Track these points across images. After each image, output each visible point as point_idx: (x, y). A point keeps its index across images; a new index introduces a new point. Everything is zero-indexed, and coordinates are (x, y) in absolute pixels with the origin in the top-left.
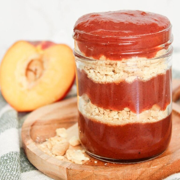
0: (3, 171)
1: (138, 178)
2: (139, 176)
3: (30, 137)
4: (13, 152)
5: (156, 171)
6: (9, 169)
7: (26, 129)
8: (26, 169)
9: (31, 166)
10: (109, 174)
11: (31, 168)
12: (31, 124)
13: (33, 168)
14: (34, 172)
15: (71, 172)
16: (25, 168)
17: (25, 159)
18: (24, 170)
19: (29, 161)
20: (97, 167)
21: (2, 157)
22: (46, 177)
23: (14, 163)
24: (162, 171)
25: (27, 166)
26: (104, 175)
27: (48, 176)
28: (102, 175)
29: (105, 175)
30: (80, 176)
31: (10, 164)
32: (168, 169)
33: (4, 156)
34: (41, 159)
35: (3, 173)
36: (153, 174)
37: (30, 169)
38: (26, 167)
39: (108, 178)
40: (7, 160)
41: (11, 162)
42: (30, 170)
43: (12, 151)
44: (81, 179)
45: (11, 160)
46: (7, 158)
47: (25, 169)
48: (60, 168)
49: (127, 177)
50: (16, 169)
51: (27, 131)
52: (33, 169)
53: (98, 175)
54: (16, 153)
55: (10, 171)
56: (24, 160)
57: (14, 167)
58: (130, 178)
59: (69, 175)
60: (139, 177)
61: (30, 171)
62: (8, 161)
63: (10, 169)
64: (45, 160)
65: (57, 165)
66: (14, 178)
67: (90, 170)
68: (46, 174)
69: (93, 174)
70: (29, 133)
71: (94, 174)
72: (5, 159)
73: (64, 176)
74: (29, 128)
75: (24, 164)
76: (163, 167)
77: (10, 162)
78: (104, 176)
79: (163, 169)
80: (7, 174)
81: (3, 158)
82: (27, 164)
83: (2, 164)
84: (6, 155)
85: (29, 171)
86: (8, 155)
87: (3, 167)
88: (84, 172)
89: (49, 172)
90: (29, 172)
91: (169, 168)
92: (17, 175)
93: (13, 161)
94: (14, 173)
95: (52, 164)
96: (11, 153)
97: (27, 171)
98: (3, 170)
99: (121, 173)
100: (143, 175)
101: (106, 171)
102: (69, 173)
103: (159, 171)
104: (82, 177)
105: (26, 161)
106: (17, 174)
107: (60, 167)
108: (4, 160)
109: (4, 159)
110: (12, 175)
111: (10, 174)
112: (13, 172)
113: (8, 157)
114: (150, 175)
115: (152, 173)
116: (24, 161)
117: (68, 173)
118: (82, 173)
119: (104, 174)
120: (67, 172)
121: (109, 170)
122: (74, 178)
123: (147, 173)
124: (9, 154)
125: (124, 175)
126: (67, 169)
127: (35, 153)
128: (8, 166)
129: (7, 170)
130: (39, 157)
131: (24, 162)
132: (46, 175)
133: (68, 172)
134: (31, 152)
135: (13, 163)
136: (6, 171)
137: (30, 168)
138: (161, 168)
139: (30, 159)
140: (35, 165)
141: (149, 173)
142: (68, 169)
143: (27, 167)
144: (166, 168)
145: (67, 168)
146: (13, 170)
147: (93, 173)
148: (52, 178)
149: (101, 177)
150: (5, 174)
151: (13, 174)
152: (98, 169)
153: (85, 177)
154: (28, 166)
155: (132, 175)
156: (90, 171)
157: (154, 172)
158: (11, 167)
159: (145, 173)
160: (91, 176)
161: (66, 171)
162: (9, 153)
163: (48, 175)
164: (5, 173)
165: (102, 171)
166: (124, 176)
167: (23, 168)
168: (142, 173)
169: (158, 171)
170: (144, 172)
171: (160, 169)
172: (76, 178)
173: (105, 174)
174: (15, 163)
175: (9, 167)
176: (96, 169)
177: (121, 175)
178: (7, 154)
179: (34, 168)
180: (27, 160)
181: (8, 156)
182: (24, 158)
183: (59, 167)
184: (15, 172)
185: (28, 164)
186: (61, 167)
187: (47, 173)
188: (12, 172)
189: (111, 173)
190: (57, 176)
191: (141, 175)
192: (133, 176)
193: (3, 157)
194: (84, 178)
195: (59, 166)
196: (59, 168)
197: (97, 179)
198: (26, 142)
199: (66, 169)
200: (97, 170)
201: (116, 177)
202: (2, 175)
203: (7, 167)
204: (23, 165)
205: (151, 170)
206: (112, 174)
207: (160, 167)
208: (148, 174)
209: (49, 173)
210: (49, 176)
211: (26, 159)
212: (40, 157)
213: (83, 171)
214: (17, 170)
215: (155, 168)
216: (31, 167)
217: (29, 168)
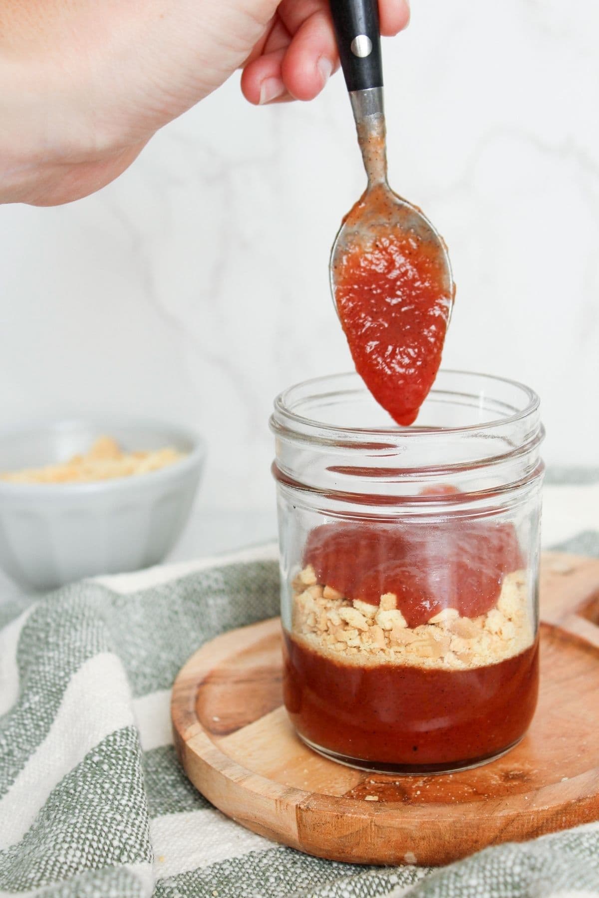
0: (92, 801)
1: (496, 838)
2: (499, 832)
3: (194, 716)
4: (114, 734)
5: (547, 820)
6: (108, 792)
7: (185, 694)
8: (183, 804)
9: (197, 797)
10: (416, 826)
11: (197, 803)
12: (199, 681)
13: (202, 804)
14: (203, 815)
15: (308, 817)
16: (179, 802)
17: (178, 779)
18: (176, 807)
19: (191, 784)
20: (380, 806)
21: (87, 758)
22: (238, 828)
23: (122, 768)
24: (564, 818)
25: (185, 796)
26: (402, 828)
27: (243, 827)
28: (397, 829)
29: (405, 829)
30: (334, 828)
31: (112, 772)
32: (579, 815)
33: (91, 752)
34: (226, 778)
35: (92, 808)
36: (538, 828)
37: (193, 805)
38: (183, 798)
39: (411, 837)
40: (102, 762)
41: (113, 767)
42: (194, 807)
43: (110, 732)
44: (336, 837)
45: (114, 761)
46: (102, 758)
47: (179, 805)
48: (278, 806)
49: (467, 834)
50: (128, 785)
51: (188, 699)
52: (201, 807)
53: (384, 827)
54: (125, 732)
55: (110, 797)
56: (176, 780)
57: (124, 780)
58: (474, 838)
59: (304, 826)
60: (498, 834)
61: (194, 810)
62: (106, 767)
63: (112, 791)
64: (236, 783)
65: (269, 798)
66: (122, 816)
67: (362, 813)
68: (239, 821)
69: (371, 825)
70: (191, 706)
71: (373, 824)
72: (95, 761)
73: (290, 829)
74: (194, 692)
75: (176, 791)
76: (565, 809)
77: (111, 769)
78: (401, 830)
79: (565, 813)
80: (102, 809)
81: (91, 759)
82: (185, 792)
83: (87, 781)
84: (97, 750)
85: (191, 810)
86: (104, 748)
87: (90, 788)
88: (345, 818)
89: (247, 817)
90: (192, 814)
91: (583, 812)
92: (131, 804)
93: (118, 764)
94: (124, 802)
95: (257, 794)
96: (111, 739)
97: (185, 812)
98: (90, 796)
99: (448, 823)
100: (510, 828)
101: (406, 817)
102: (304, 820)
103: (555, 819)
104: (340, 832)
105: (182, 782)
106: (132, 800)
107: (278, 803)
108: (94, 765)
109: (93, 762)
110: (117, 808)
111: (111, 807)
112: (121, 799)
113: (103, 754)
114: (531, 830)
115: (536, 825)
116: (178, 782)
117: (301, 820)
118: (339, 820)
119: (401, 824)
120: (297, 819)
121: (415, 813)
122: (316, 834)
123: (523, 825)
124: (104, 744)
125: (458, 829)
126: (298, 808)
127: (209, 762)
128: (104, 782)
129: (104, 797)
130: (221, 774)
131: (178, 785)
132: (237, 823)
133: (301, 817)
134: (196, 758)
135: (119, 767)
136: (101, 798)
137: (194, 803)
138: (561, 810)
139: (193, 779)
140: (210, 796)
141: (528, 823)
142: (300, 807)
143: (186, 800)
144: (576, 812)
145: (297, 806)
146: (120, 792)
147: (371, 822)
148: (257, 834)
149: (392, 834)
150: (99, 808)
151: (121, 804)
152: (384, 812)
153: (348, 833)
154: (188, 798)
155: (478, 829)
156: (363, 817)
157: (541, 822)
158: (114, 783)
159: (515, 824)
160: (365, 830)
161: (294, 815)
162: (105, 740)
163: (243, 824)
164: (97, 806)
165: (396, 818)
166: (456, 831)
167: (174, 802)
168: (508, 825)
169: (552, 820)
170: (513, 820)
171: (557, 813)
172: (322, 833)
173: (404, 826)
174: (125, 767)
175: (107, 786)
176: (380, 809)
177: (448, 828)
178: (101, 744)
179: (205, 803)
180: (186, 780)
181: (102, 751)
182: (176, 774)
183: (276, 804)
184: (126, 798)
185: (189, 791)
186: (280, 802)
187: (242, 819)
188: (116, 799)
189: (421, 822)
190: (269, 829)
191: (505, 829)
192: (481, 831)
193: (89, 756)
194: (345, 834)
195: (276, 800)
196: (274, 805)
197: (381, 838)
198: (185, 730)
199: (295, 807)
200: (383, 814)
201: (434, 833)
202: (89, 814)
203: (102, 788)
204: (175, 794)
205: (532, 817)
206: (424, 825)
207: (560, 808)
208: (526, 826)
209: (246, 820)
210: (247, 826)
211: (184, 779)
212: (223, 772)
213: (341, 817)
214: (132, 788)
215: (543, 811)
216: (196, 800)
217: (190, 802)
